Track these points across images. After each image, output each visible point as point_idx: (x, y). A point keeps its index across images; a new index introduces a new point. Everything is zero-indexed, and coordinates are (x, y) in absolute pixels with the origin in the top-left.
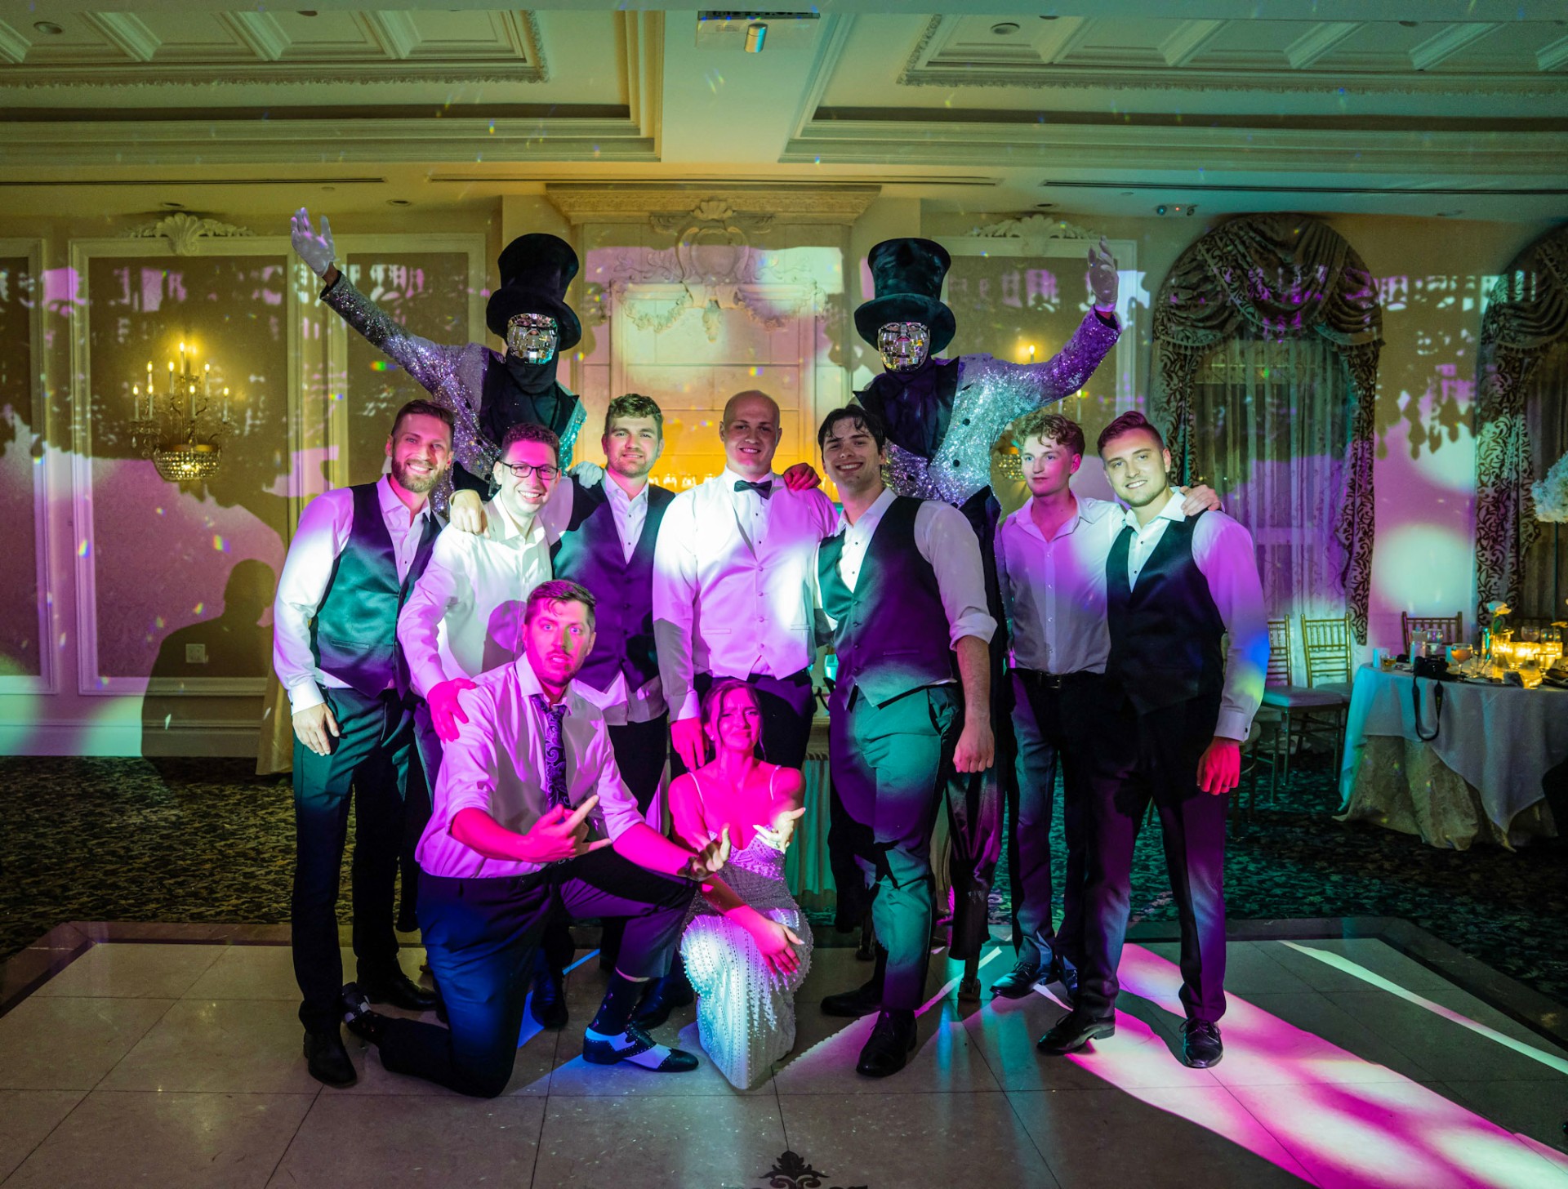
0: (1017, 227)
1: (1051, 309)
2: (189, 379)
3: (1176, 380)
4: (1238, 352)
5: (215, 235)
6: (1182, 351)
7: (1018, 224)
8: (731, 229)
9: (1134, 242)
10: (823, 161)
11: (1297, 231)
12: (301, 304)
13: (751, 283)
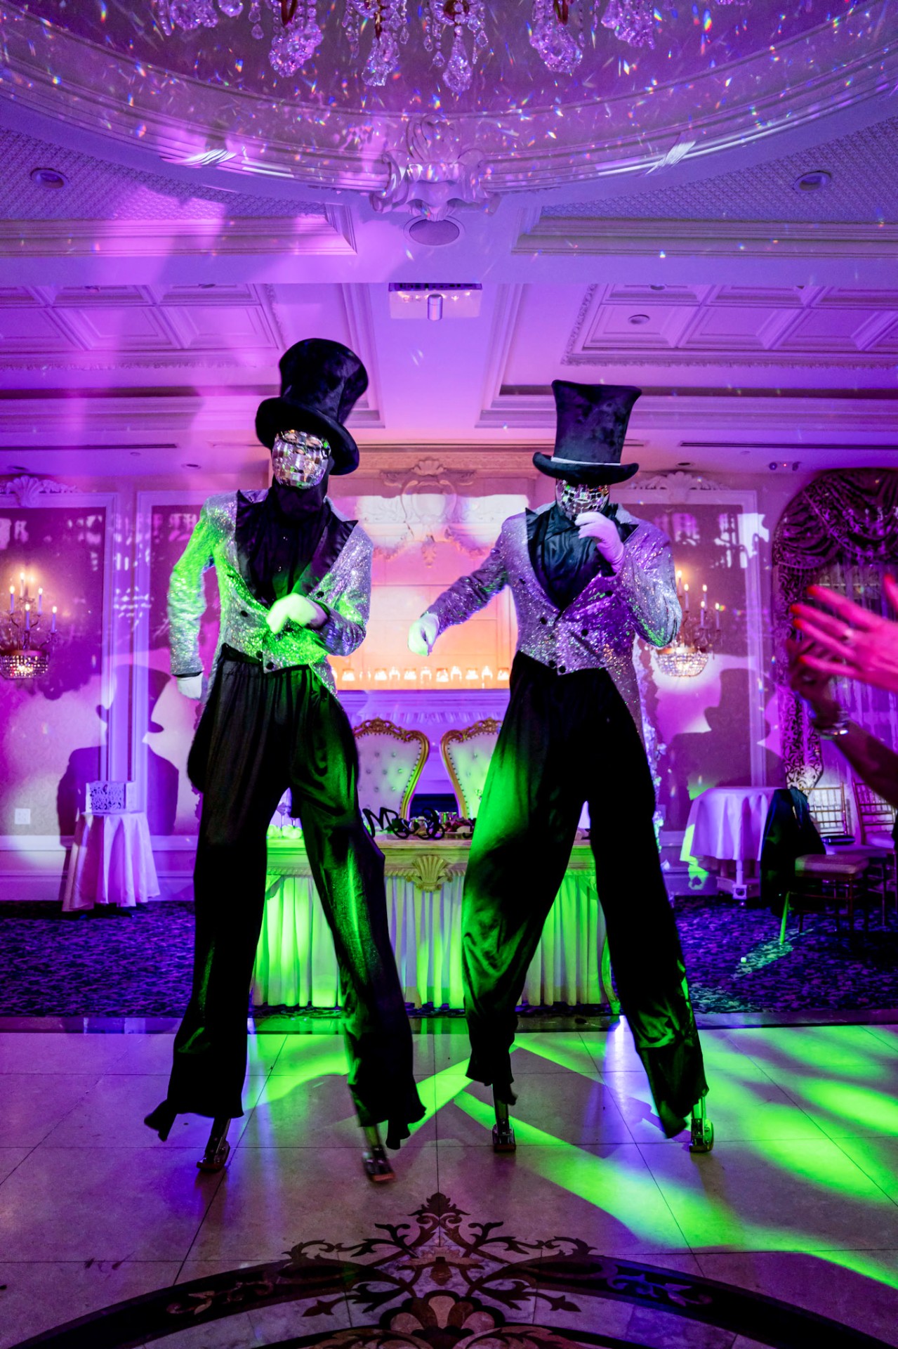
0: (664, 482)
1: (693, 543)
2: (26, 599)
3: (792, 595)
4: (839, 574)
5: (51, 492)
6: (795, 573)
7: (665, 480)
8: (442, 482)
9: (755, 492)
10: (509, 427)
11: (877, 481)
12: (116, 543)
13: (458, 522)
